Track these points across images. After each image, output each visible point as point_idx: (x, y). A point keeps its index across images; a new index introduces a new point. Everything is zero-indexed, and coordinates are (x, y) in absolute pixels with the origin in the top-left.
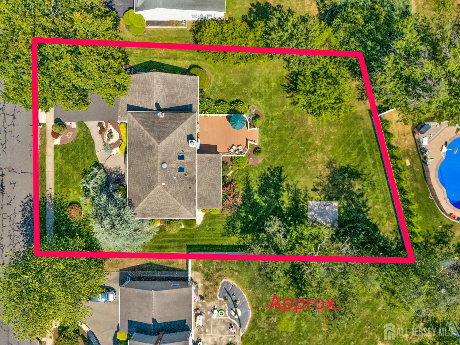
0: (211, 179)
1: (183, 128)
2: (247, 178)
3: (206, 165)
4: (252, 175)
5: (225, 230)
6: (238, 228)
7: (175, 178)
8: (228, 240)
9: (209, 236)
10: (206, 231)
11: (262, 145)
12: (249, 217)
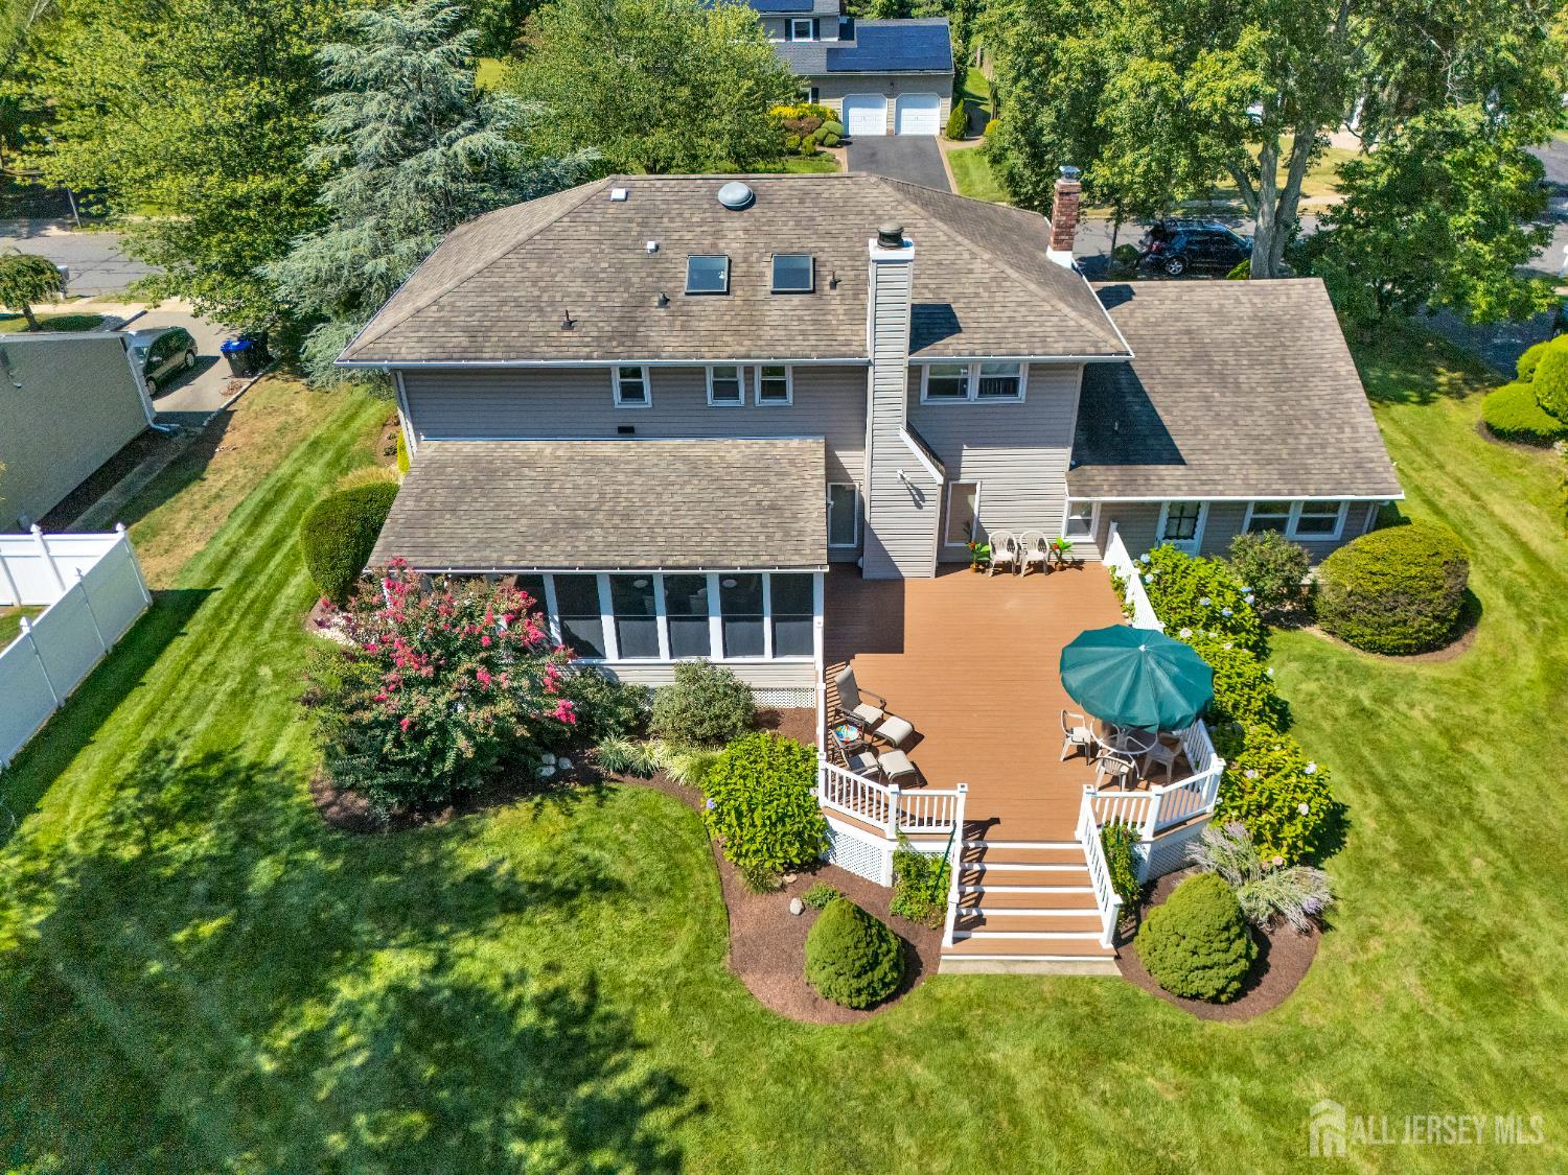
0: (626, 518)
2: (604, 886)
3: (743, 492)
5: (198, 758)
7: (651, 245)
8: (104, 775)
9: (203, 678)
10: (257, 662)
11: (947, 1004)
12: (213, 916)
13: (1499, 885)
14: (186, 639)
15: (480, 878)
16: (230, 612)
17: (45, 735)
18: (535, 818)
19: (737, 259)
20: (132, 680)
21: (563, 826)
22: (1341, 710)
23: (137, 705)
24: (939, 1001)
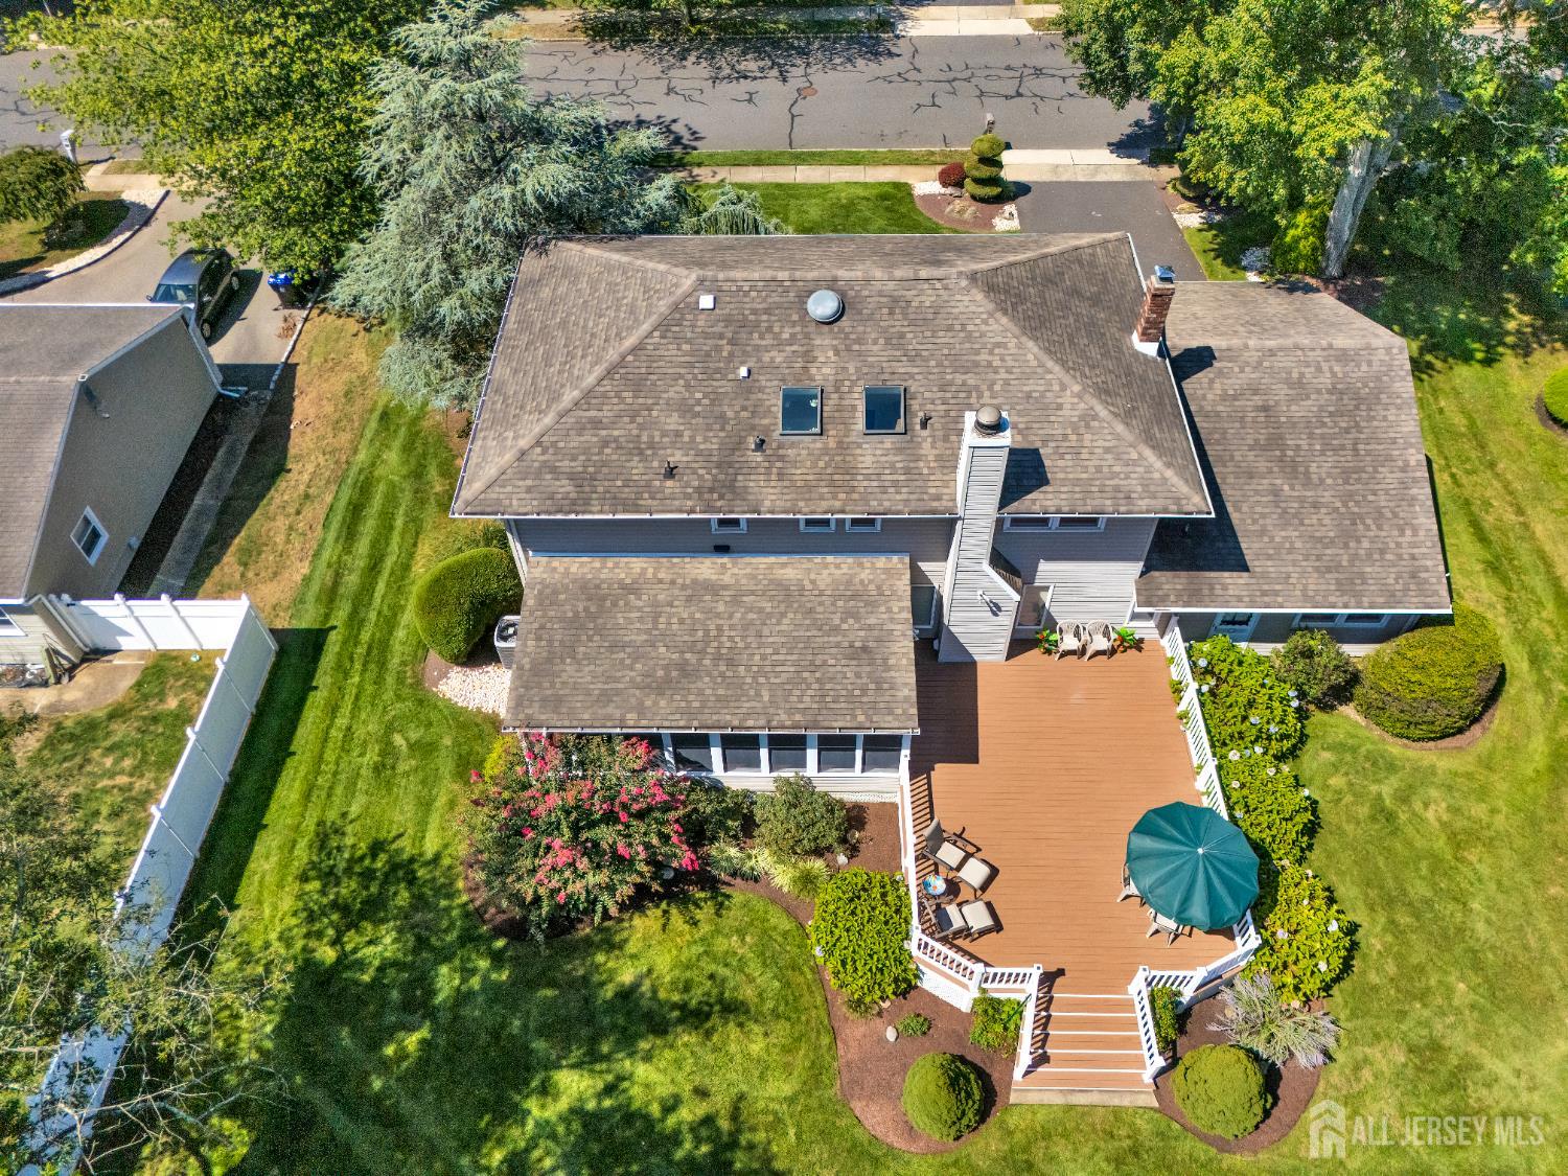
0: (731, 663)
1: (1088, 418)
2: (732, 1009)
3: (836, 630)
4: (756, 1048)
5: (363, 846)
6: (352, 940)
7: (743, 372)
8: (284, 865)
9: (345, 749)
10: (390, 729)
11: (1018, 1136)
12: (412, 1029)
13: (1476, 1014)
14: (318, 693)
15: (627, 994)
16: (352, 660)
17: (221, 818)
18: (664, 927)
19: (829, 389)
20: (283, 750)
21: (688, 937)
22: (1363, 811)
23: (293, 780)
24: (1010, 1133)
